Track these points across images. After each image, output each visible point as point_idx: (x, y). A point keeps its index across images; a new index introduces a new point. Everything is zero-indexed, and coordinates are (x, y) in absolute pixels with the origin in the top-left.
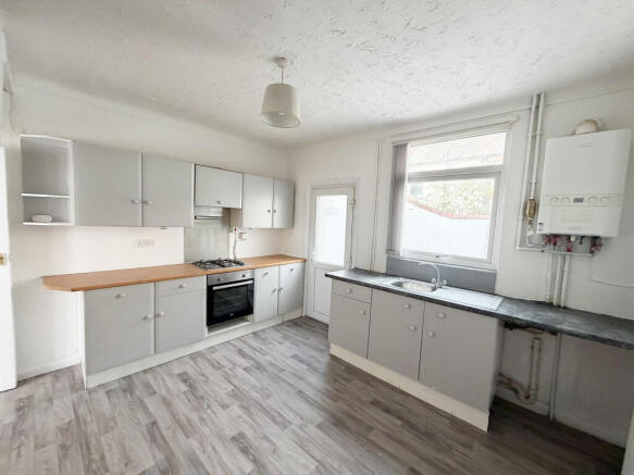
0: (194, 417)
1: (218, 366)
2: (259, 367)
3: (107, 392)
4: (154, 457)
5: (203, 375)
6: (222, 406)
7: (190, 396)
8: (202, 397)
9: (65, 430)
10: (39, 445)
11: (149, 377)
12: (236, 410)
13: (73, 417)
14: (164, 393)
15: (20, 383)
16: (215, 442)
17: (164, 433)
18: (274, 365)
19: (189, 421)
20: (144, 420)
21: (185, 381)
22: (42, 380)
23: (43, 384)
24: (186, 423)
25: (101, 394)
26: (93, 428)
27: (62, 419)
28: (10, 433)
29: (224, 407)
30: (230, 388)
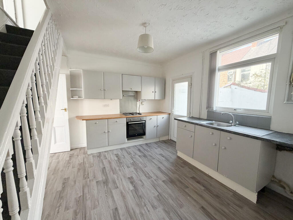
0: (117, 168)
1: (129, 154)
2: (145, 156)
3: (93, 156)
4: (102, 177)
5: (123, 155)
6: (127, 167)
7: (117, 161)
8: (121, 163)
9: (80, 164)
10: (73, 167)
11: (106, 153)
12: (132, 169)
13: (83, 162)
14: (109, 159)
15: (71, 150)
16: (122, 177)
17: (107, 171)
18: (151, 156)
19: (115, 169)
20: (102, 166)
21: (117, 157)
22: (76, 150)
23: (77, 151)
24: (114, 169)
25: (91, 156)
26: (87, 165)
27: (80, 161)
28: (67, 162)
29: (128, 167)
30: (132, 161)
